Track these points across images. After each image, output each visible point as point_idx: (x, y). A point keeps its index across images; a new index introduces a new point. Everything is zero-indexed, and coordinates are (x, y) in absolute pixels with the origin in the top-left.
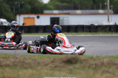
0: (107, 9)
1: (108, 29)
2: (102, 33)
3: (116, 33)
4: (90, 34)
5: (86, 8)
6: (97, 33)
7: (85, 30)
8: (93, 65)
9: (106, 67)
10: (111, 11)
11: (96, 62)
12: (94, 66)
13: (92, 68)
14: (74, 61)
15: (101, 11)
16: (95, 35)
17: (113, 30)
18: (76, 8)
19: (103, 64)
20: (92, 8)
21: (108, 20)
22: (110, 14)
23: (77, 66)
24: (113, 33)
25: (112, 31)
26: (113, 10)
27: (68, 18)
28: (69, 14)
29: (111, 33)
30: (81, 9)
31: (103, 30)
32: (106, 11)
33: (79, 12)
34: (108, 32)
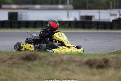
0: (67, 4)
1: (67, 25)
3: (75, 29)
5: (46, 3)
7: (44, 26)
8: (51, 62)
9: (66, 64)
10: (71, 6)
11: (55, 59)
12: (53, 63)
13: (52, 65)
14: (33, 58)
15: (60, 6)
17: (72, 26)
18: (35, 3)
19: (62, 61)
20: (52, 3)
21: (68, 15)
22: (70, 9)
23: (36, 63)
24: (73, 29)
25: (72, 28)
26: (73, 5)
27: (26, 13)
28: (27, 9)
29: (70, 29)
30: (40, 4)
31: (63, 26)
32: (66, 6)
33: (38, 6)
34: (67, 28)
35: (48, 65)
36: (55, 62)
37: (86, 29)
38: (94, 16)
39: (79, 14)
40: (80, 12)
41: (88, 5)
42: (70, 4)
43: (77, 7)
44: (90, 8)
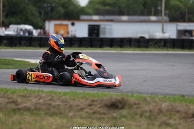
0: (161, 15)
1: (162, 44)
2: (154, 49)
3: (172, 49)
4: (139, 50)
5: (134, 14)
6: (148, 49)
7: (132, 45)
8: (146, 112)
9: (165, 115)
10: (166, 18)
11: (151, 107)
12: (148, 114)
13: (146, 117)
15: (153, 18)
16: (146, 52)
17: (169, 46)
18: (122, 13)
20: (142, 14)
21: (163, 30)
22: (165, 22)
24: (169, 49)
25: (168, 47)
26: (169, 17)
27: (111, 25)
28: (112, 21)
29: (166, 49)
30: (128, 14)
31: (156, 45)
32: (160, 18)
33: (125, 18)
34: (162, 48)
35: (141, 116)
36: (150, 111)
37: (186, 50)
39: (177, 28)
40: (177, 25)
41: (187, 16)
42: (165, 15)
43: (173, 19)
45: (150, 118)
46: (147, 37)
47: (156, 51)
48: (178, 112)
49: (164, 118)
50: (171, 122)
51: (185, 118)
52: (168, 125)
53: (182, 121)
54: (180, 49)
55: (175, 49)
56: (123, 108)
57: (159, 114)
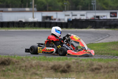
0: (32, 7)
1: (33, 25)
2: (28, 28)
3: (39, 28)
4: (19, 29)
5: (16, 7)
6: (25, 28)
7: (15, 26)
10: (35, 9)
14: (7, 63)
15: (27, 9)
16: (23, 30)
17: (37, 26)
18: (8, 7)
20: (21, 7)
21: (33, 16)
22: (35, 11)
24: (37, 28)
25: (36, 27)
26: (37, 8)
27: (2, 14)
28: (2, 11)
29: (35, 28)
30: (12, 7)
31: (29, 26)
32: (31, 9)
33: (10, 9)
34: (33, 28)
35: (20, 69)
36: (26, 66)
37: (47, 28)
38: (52, 16)
39: (42, 15)
40: (42, 14)
41: (48, 8)
42: (35, 7)
43: (40, 10)
44: (50, 10)
45: (25, 70)
46: (24, 21)
47: (29, 29)
48: (42, 66)
49: (34, 70)
50: (38, 72)
51: (47, 70)
52: (36, 74)
53: (45, 72)
54: (44, 28)
55: (41, 28)
56: (9, 64)
57: (30, 68)
